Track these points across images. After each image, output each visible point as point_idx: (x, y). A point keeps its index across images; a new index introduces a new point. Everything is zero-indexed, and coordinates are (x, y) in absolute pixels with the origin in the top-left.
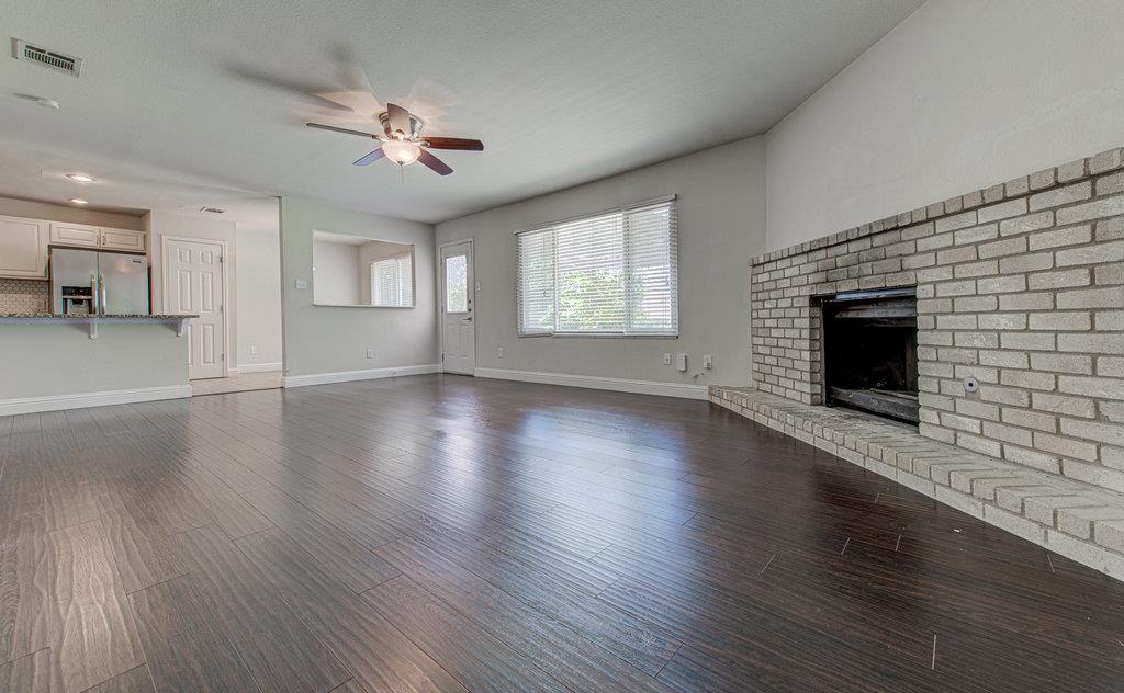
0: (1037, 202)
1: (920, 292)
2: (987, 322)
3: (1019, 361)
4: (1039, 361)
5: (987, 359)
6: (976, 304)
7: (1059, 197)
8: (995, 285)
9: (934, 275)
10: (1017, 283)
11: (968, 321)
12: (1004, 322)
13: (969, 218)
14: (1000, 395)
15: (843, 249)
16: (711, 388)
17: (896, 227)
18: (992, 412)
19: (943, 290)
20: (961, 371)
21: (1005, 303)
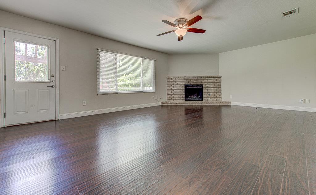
0: (215, 78)
1: (204, 85)
2: (211, 88)
3: (214, 92)
4: (215, 92)
5: (211, 92)
6: (210, 87)
7: (217, 78)
8: (212, 85)
9: (206, 83)
10: (213, 85)
11: (209, 88)
12: (212, 88)
13: (209, 78)
14: (212, 95)
15: (192, 79)
16: (161, 102)
17: (201, 78)
18: (211, 97)
19: (206, 85)
20: (208, 93)
21: (213, 87)
